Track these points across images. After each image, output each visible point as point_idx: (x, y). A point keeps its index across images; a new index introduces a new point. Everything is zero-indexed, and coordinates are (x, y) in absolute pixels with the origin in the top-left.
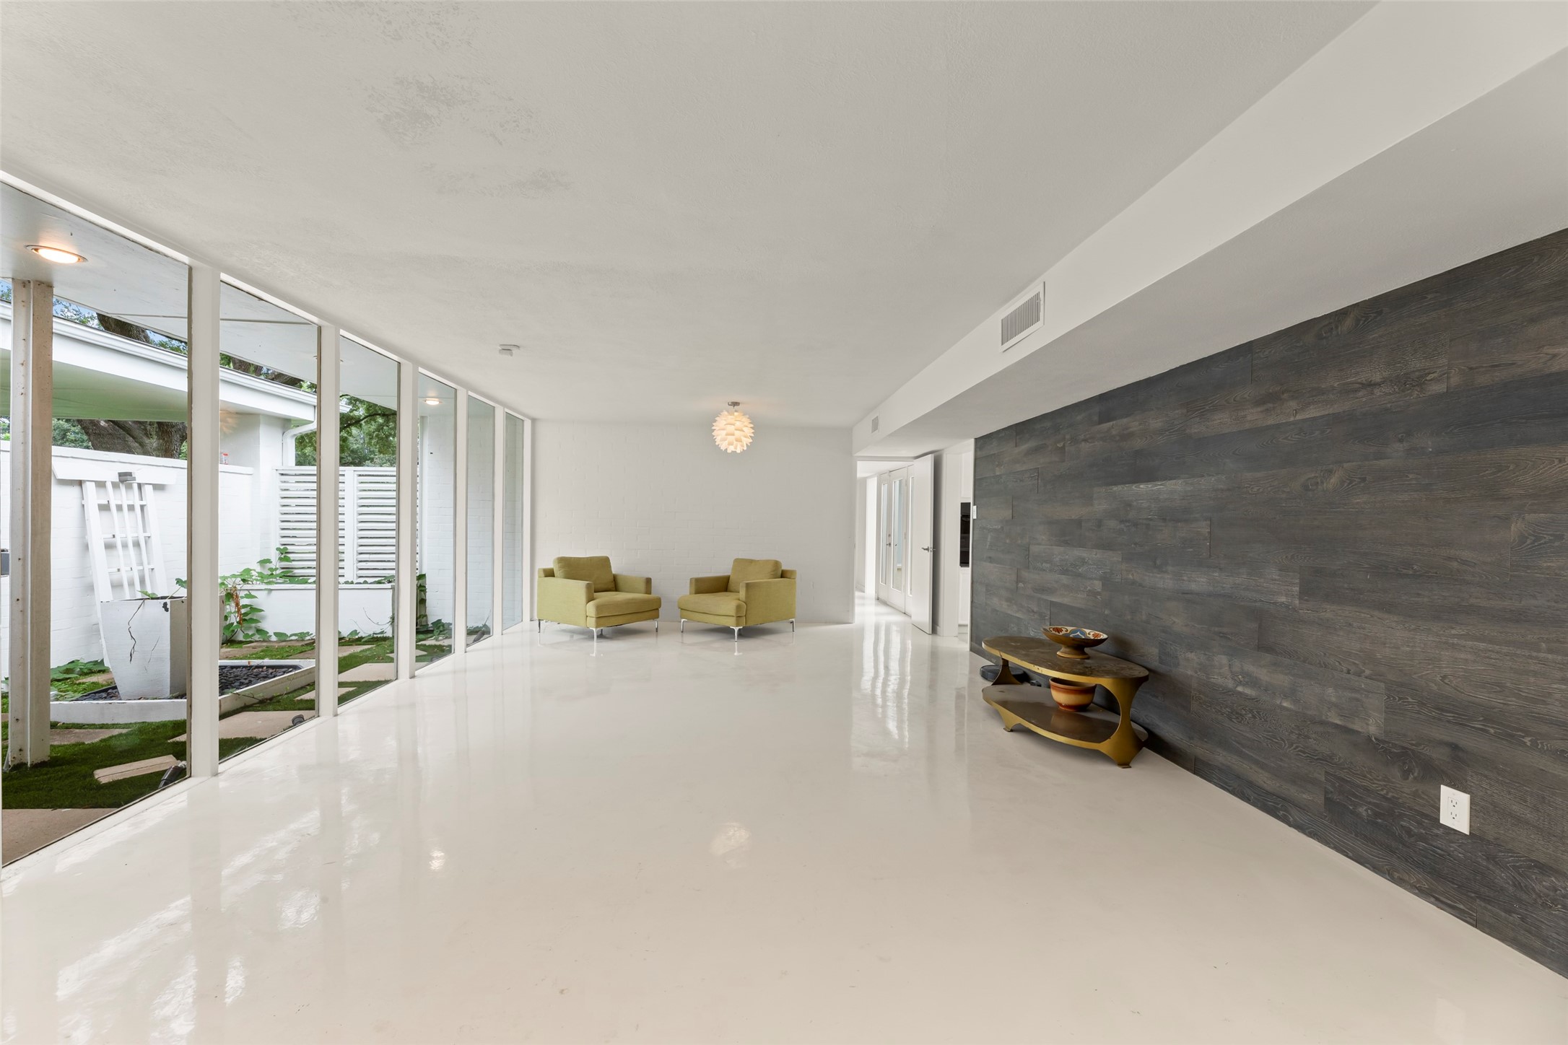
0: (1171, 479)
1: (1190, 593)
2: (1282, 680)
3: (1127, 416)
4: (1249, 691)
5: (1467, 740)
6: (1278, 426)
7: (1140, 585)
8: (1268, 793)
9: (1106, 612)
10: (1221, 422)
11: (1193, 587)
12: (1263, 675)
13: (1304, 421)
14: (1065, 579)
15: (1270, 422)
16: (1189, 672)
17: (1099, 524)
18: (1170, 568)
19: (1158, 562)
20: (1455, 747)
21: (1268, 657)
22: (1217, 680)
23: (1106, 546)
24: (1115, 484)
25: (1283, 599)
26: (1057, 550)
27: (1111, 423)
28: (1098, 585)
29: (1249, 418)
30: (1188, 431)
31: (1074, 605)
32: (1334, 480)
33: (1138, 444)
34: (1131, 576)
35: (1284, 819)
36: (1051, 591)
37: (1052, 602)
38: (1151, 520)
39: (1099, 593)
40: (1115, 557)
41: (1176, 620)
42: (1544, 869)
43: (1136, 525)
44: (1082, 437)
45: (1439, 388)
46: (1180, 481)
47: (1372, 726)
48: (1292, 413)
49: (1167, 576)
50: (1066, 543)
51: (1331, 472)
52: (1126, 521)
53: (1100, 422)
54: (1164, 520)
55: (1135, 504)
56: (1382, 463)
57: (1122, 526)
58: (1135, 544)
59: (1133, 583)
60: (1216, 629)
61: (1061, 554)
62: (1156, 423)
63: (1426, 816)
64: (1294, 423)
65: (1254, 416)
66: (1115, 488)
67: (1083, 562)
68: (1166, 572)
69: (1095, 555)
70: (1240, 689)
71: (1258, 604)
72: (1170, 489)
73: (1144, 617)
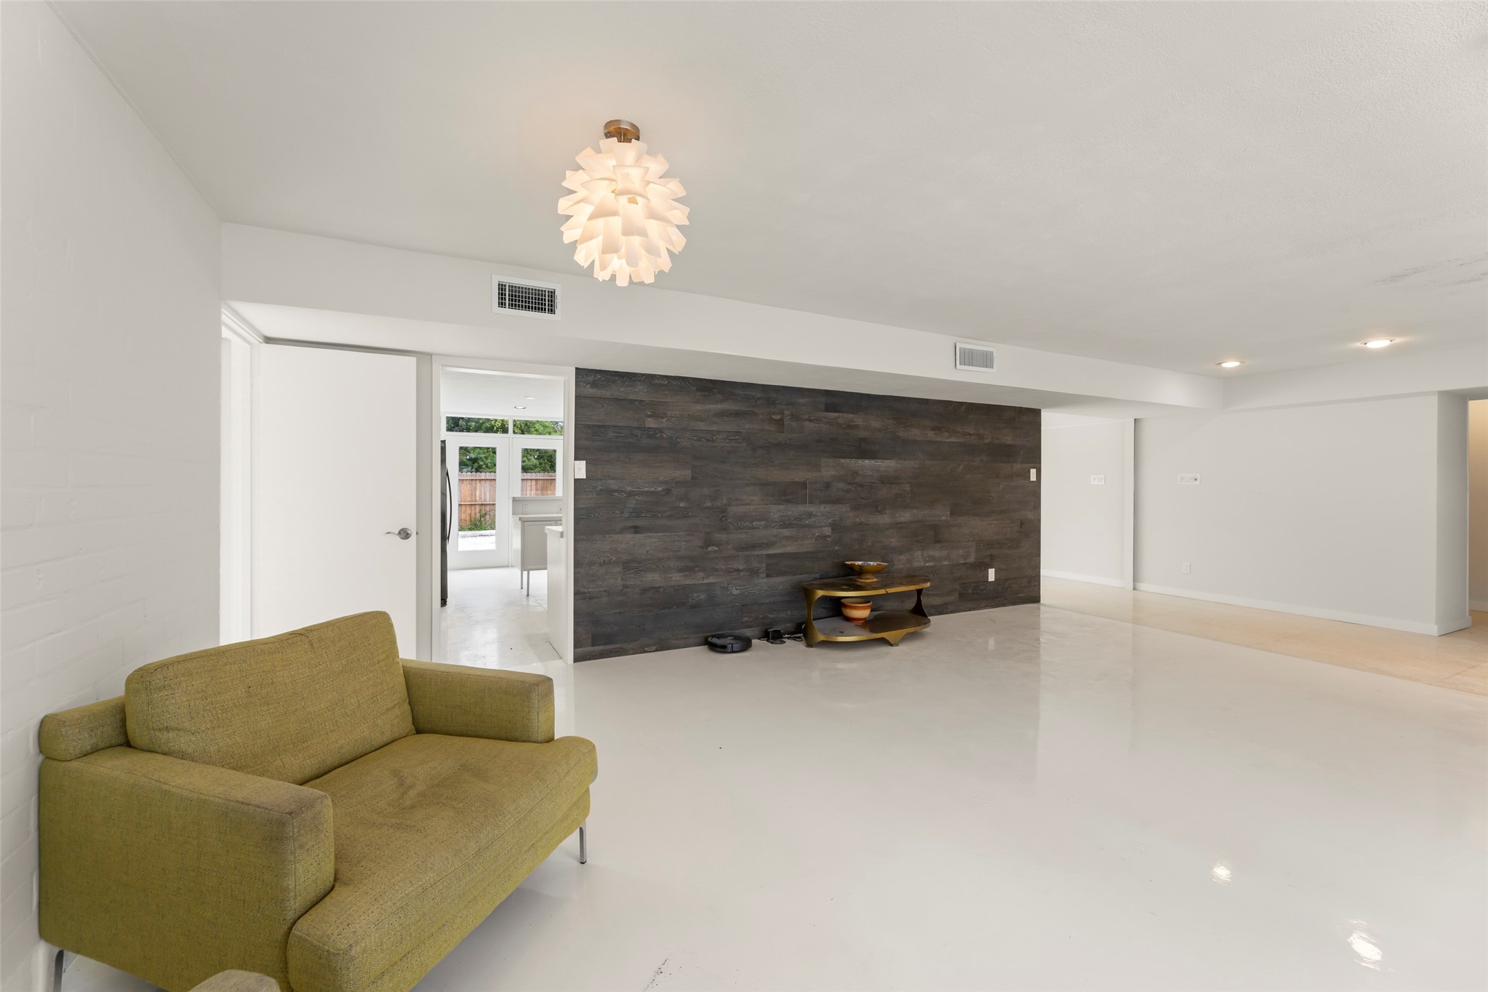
0: (887, 459)
1: (901, 523)
2: (944, 553)
3: (852, 413)
4: (931, 564)
5: (993, 552)
6: (941, 442)
7: (866, 524)
8: (940, 606)
9: (836, 548)
10: (915, 433)
11: (902, 519)
12: (936, 554)
13: (951, 442)
14: (786, 532)
15: (938, 439)
16: (901, 567)
17: (828, 485)
18: (887, 511)
19: (879, 509)
20: (991, 555)
21: (939, 545)
22: (916, 564)
23: (837, 501)
24: (843, 457)
25: (944, 518)
26: (774, 508)
27: (838, 414)
28: (827, 531)
29: (929, 435)
30: (897, 434)
31: (800, 551)
32: (960, 468)
33: (862, 434)
34: (858, 520)
35: (947, 613)
36: (769, 545)
37: (769, 556)
38: (873, 483)
39: (829, 536)
40: (844, 509)
41: (892, 540)
42: (1006, 580)
43: (862, 486)
44: (807, 417)
45: (987, 441)
46: (893, 461)
47: (972, 559)
48: (945, 438)
49: (885, 516)
50: (788, 501)
51: (959, 465)
52: (853, 484)
53: (827, 410)
54: (883, 483)
55: (860, 472)
56: (974, 463)
57: (850, 487)
58: (862, 498)
59: (860, 524)
60: (915, 539)
61: (777, 511)
62: (876, 424)
63: (985, 582)
64: (947, 442)
65: (931, 435)
66: (843, 461)
67: (810, 515)
68: (885, 514)
69: (824, 508)
70: (927, 565)
71: (934, 522)
72: (887, 465)
73: (870, 544)
